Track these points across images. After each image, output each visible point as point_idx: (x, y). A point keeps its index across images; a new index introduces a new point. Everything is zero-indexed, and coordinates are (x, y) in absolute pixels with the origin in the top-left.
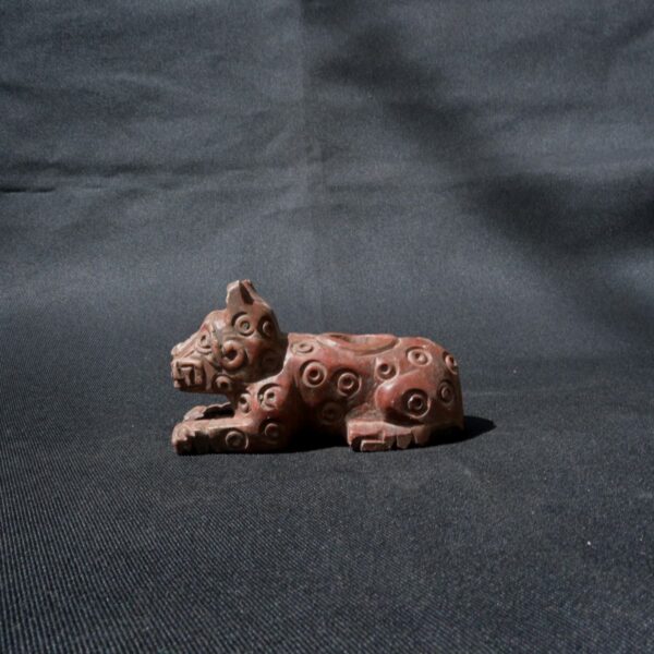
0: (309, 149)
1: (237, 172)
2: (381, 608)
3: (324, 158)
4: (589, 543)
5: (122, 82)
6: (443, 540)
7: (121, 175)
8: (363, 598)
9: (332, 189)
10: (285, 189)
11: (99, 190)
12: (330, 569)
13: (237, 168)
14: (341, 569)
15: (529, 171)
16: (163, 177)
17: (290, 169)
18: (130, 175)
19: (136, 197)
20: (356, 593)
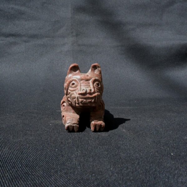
0: (72, 33)
1: (49, 39)
2: (96, 180)
3: (77, 35)
4: (172, 154)
5: (12, 8)
6: (118, 153)
7: (11, 37)
8: (89, 176)
9: (79, 45)
10: (64, 44)
11: (3, 41)
12: (75, 164)
13: (49, 37)
14: (80, 164)
15: (139, 43)
16: (24, 38)
17: (66, 39)
18: (14, 37)
19: (15, 44)
20: (86, 174)
